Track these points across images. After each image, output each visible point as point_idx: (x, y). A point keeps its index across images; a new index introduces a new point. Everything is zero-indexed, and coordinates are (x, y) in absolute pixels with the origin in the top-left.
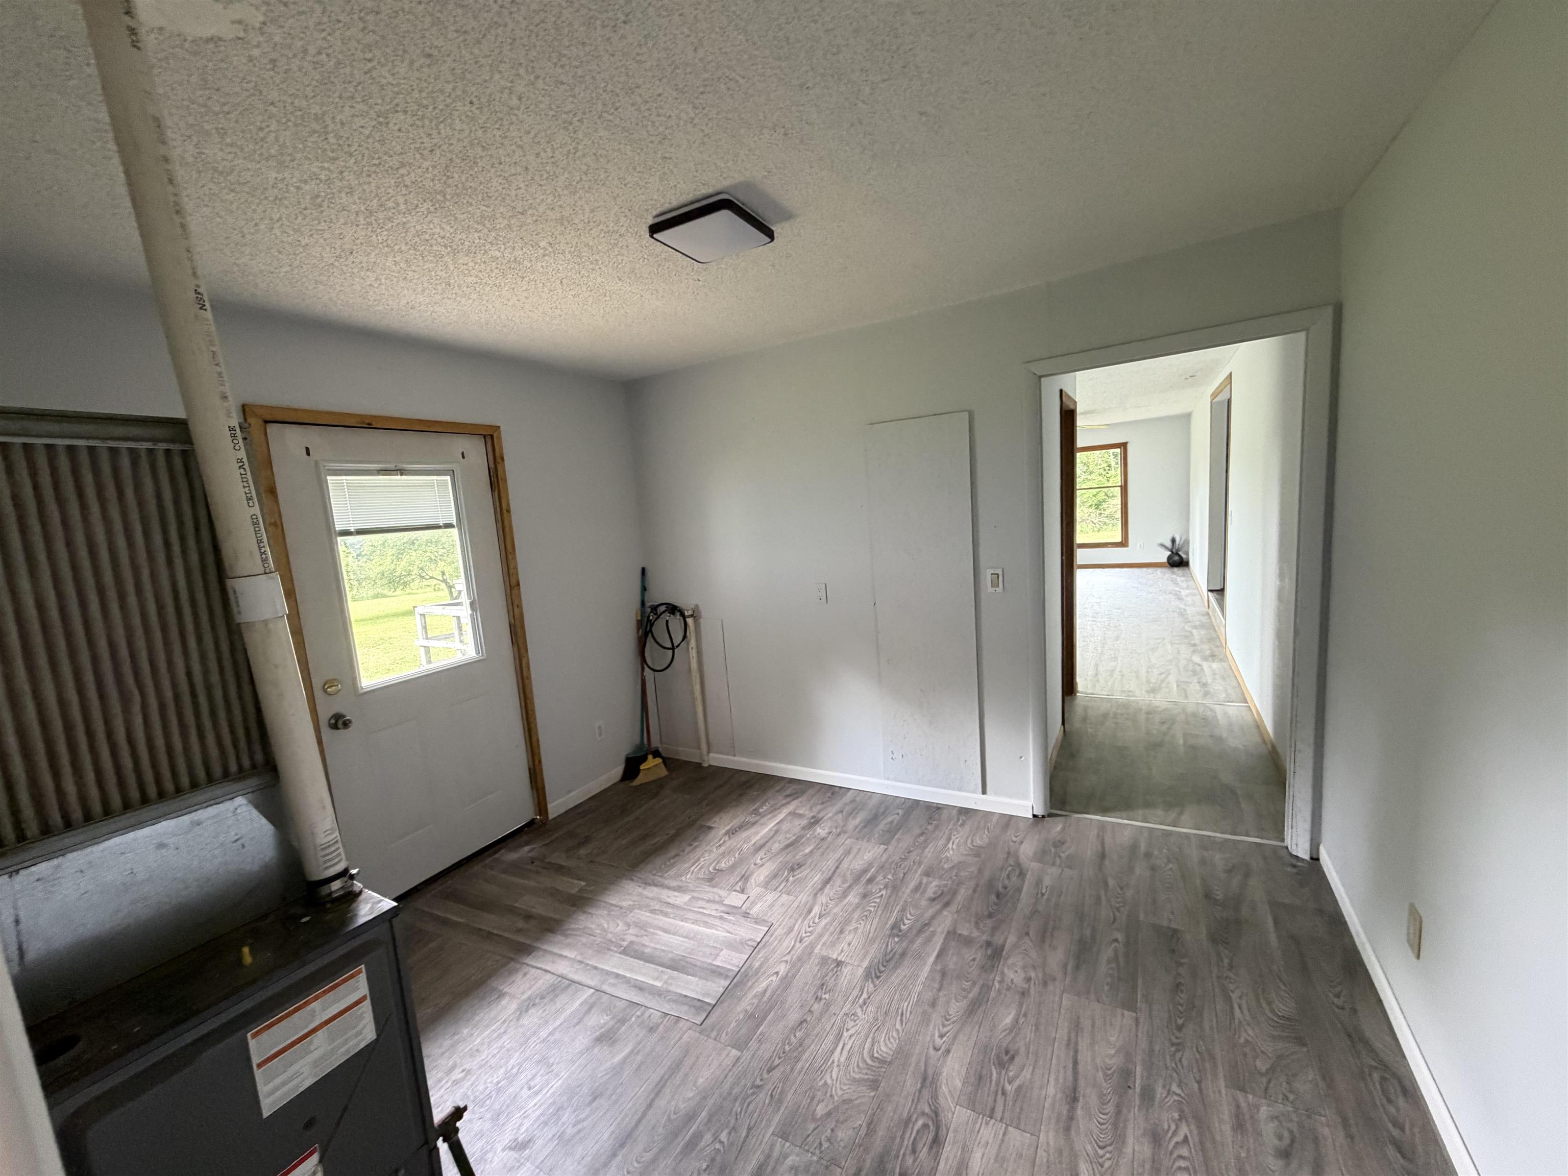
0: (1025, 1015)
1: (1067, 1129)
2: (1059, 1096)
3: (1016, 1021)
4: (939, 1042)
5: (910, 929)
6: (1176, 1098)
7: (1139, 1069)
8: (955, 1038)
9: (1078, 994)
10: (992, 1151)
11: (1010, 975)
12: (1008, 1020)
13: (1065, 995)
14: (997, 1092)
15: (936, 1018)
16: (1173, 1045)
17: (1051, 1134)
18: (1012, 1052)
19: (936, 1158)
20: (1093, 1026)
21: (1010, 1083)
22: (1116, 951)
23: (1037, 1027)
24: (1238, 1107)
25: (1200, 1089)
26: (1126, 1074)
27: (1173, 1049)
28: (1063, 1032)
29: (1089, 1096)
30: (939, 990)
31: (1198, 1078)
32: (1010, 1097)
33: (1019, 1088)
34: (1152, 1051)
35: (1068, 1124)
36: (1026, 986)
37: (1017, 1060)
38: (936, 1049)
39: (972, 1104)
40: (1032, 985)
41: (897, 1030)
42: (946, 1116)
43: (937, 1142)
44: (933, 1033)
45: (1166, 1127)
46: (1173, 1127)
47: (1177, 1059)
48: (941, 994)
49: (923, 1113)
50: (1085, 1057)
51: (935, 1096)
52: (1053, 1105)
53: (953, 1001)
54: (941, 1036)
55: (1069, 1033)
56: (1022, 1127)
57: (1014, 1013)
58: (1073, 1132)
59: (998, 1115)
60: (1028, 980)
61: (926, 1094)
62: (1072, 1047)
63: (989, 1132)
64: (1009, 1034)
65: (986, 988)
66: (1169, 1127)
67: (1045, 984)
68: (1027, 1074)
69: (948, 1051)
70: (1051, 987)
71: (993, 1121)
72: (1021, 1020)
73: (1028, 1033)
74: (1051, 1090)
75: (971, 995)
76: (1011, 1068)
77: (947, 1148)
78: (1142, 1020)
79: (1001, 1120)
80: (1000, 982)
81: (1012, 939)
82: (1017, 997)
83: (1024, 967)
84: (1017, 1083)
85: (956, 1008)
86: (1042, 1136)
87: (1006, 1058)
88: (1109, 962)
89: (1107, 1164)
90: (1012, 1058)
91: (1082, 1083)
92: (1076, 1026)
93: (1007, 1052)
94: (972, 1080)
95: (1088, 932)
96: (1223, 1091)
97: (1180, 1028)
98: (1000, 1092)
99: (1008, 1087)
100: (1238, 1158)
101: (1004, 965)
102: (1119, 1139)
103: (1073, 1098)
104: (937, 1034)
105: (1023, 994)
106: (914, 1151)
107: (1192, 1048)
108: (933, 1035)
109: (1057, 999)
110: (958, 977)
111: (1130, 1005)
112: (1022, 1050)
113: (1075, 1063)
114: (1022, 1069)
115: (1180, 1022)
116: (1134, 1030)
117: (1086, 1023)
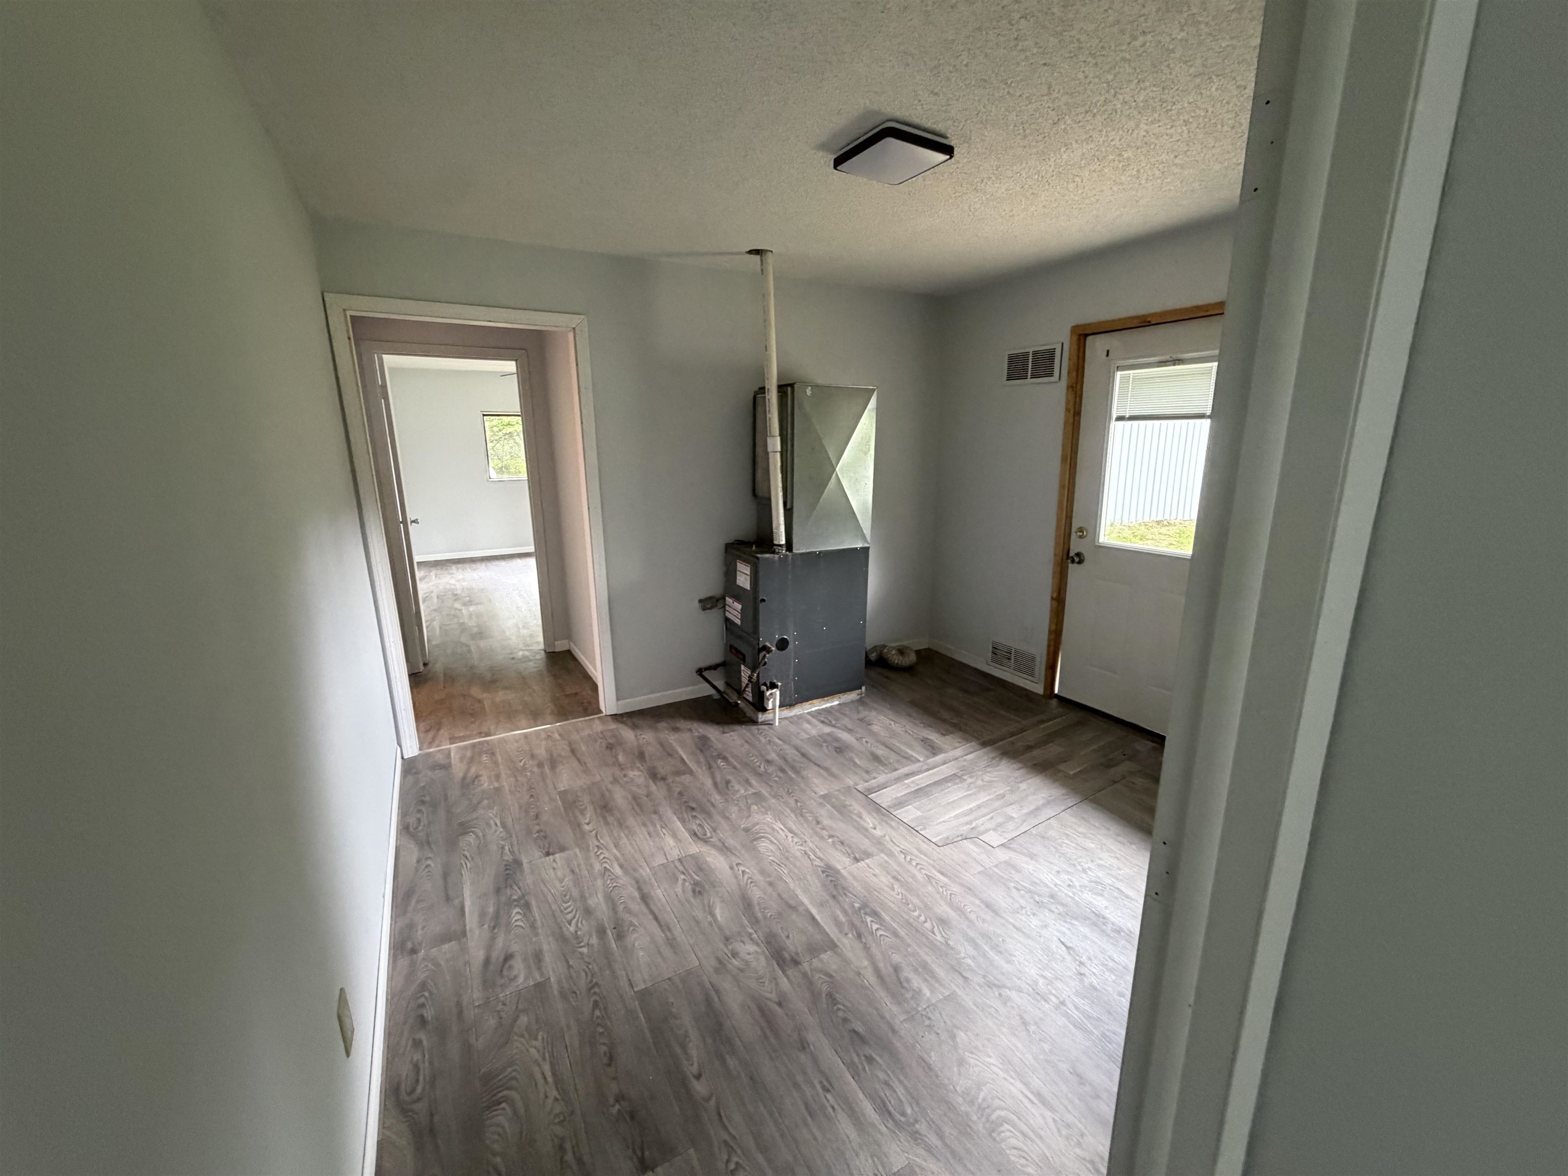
0: (710, 924)
1: (637, 882)
2: (653, 893)
3: (713, 915)
4: (742, 868)
5: (864, 922)
6: (582, 944)
7: (614, 945)
8: (736, 877)
9: (689, 973)
10: (667, 849)
11: (752, 948)
12: (718, 912)
13: (697, 963)
14: (687, 870)
15: (758, 877)
16: (596, 984)
17: (644, 874)
18: (697, 894)
19: (688, 830)
20: (660, 953)
21: (684, 879)
22: (689, 1058)
23: (697, 922)
24: (539, 968)
25: (568, 962)
26: (620, 937)
27: (594, 981)
28: (677, 931)
29: (637, 906)
30: (779, 895)
31: (571, 970)
32: (678, 874)
33: (677, 879)
34: (610, 966)
35: (639, 885)
36: (730, 947)
37: (690, 893)
38: (737, 864)
39: (693, 857)
40: (727, 952)
41: (769, 856)
42: (700, 844)
43: (694, 834)
44: (751, 870)
45: (584, 921)
46: (579, 924)
47: (589, 975)
48: (775, 894)
49: (711, 838)
50: (654, 927)
51: (714, 846)
52: (652, 886)
53: (762, 896)
54: (743, 872)
55: (673, 935)
56: (661, 866)
57: (719, 919)
58: (633, 882)
59: (678, 864)
60: (735, 955)
61: (720, 845)
62: (664, 927)
63: (675, 854)
64: (709, 903)
65: (755, 922)
66: (582, 924)
67: (720, 961)
68: (679, 890)
69: (731, 868)
70: (713, 962)
71: (677, 857)
72: (710, 919)
73: (699, 914)
74: (659, 892)
75: (757, 907)
76: (690, 887)
77: (687, 835)
78: (627, 988)
79: (673, 862)
80: (750, 934)
81: (784, 983)
82: (728, 933)
83: (747, 963)
84: (680, 882)
85: (756, 894)
86: (648, 870)
87: (698, 889)
88: (686, 1035)
89: (609, 882)
90: (694, 891)
91: (645, 910)
92: (672, 944)
93: (699, 892)
94: (704, 866)
95: (732, 1062)
96: (551, 973)
97: (596, 1004)
98: (685, 872)
99: (683, 877)
100: (537, 935)
101: (763, 952)
102: (609, 898)
103: (645, 898)
104: (748, 871)
105: (727, 939)
106: (700, 825)
107: (581, 993)
108: (748, 868)
109: (700, 955)
110: (780, 914)
111: (643, 996)
112: (692, 900)
113: (656, 918)
114: (683, 891)
115: (597, 1013)
116: (630, 974)
117: (667, 952)
